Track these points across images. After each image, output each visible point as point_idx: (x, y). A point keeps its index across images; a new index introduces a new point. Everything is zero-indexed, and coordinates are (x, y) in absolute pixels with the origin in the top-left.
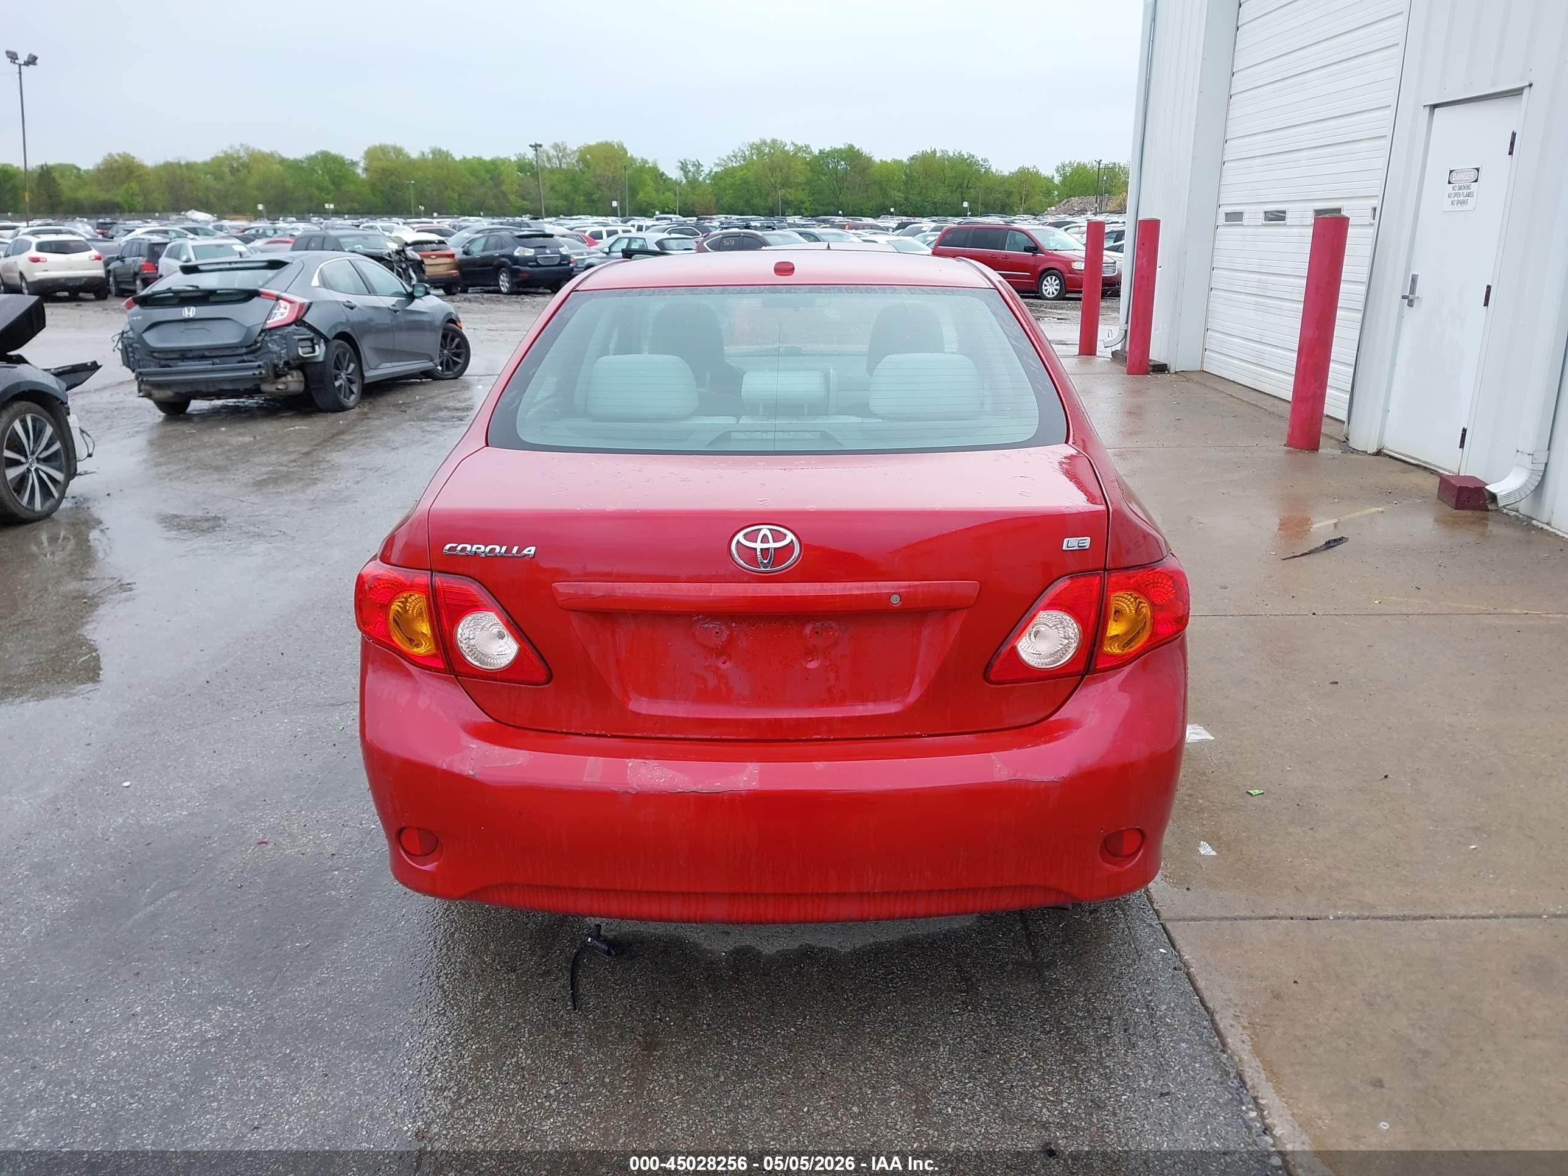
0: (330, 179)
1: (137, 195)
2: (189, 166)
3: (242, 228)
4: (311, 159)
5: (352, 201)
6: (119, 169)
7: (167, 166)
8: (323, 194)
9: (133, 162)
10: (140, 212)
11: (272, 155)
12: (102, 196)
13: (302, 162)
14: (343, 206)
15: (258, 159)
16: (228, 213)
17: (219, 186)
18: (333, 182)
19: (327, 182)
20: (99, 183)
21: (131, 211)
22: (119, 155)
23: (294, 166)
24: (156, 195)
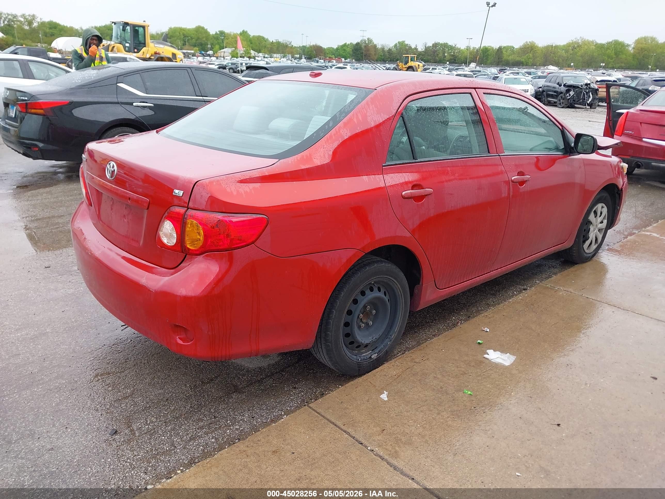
0: (615, 52)
1: (531, 59)
2: (556, 47)
3: (549, 72)
4: (608, 43)
5: (622, 63)
6: (528, 48)
7: (548, 47)
8: (609, 59)
9: (534, 45)
10: (530, 65)
11: (592, 42)
12: (518, 59)
13: (604, 45)
14: (617, 65)
15: (587, 43)
16: (565, 67)
17: (565, 55)
18: (616, 54)
19: (613, 54)
20: (519, 53)
21: (526, 65)
22: (530, 42)
23: (601, 47)
24: (538, 59)
